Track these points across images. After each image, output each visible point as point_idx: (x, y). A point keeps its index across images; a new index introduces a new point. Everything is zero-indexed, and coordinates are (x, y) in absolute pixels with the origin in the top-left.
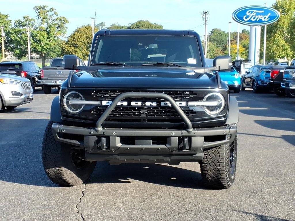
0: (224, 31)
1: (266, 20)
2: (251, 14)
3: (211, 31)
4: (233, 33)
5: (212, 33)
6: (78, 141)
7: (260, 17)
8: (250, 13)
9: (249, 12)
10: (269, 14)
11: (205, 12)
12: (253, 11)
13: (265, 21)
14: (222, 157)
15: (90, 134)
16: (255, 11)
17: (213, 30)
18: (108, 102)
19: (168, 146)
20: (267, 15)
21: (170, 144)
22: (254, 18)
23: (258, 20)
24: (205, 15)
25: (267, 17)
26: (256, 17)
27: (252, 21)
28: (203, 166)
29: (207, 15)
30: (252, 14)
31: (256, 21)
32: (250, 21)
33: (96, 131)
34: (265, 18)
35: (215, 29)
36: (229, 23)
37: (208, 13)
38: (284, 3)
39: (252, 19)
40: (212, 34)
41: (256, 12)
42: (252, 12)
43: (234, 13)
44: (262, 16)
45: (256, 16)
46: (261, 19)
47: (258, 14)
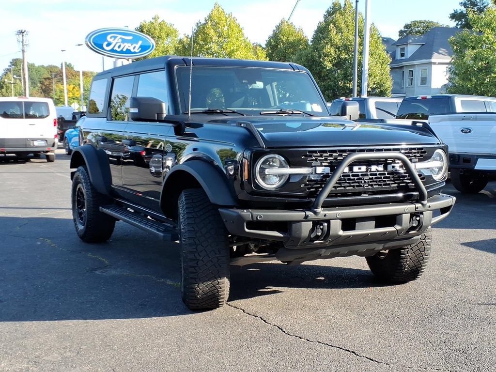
0: (34, 64)
1: (136, 50)
2: (114, 40)
3: (11, 63)
4: (47, 67)
5: (13, 65)
6: (277, 231)
7: (127, 46)
8: (113, 38)
9: (111, 38)
10: (140, 43)
11: (21, 32)
12: (117, 37)
13: (135, 53)
14: (428, 238)
15: (305, 220)
16: (119, 36)
17: (14, 60)
18: (324, 168)
19: (398, 227)
20: (137, 43)
21: (400, 224)
22: (119, 47)
23: (124, 50)
24: (21, 36)
25: (138, 46)
26: (122, 46)
27: (116, 51)
28: (402, 253)
29: (24, 37)
30: (116, 41)
31: (122, 52)
32: (113, 50)
33: (315, 213)
34: (134, 48)
35: (17, 59)
36: (62, 51)
37: (25, 33)
38: (152, 28)
39: (116, 48)
40: (13, 67)
41: (121, 38)
42: (115, 37)
43: (89, 37)
44: (130, 45)
45: (122, 44)
46: (129, 48)
47: (124, 41)
